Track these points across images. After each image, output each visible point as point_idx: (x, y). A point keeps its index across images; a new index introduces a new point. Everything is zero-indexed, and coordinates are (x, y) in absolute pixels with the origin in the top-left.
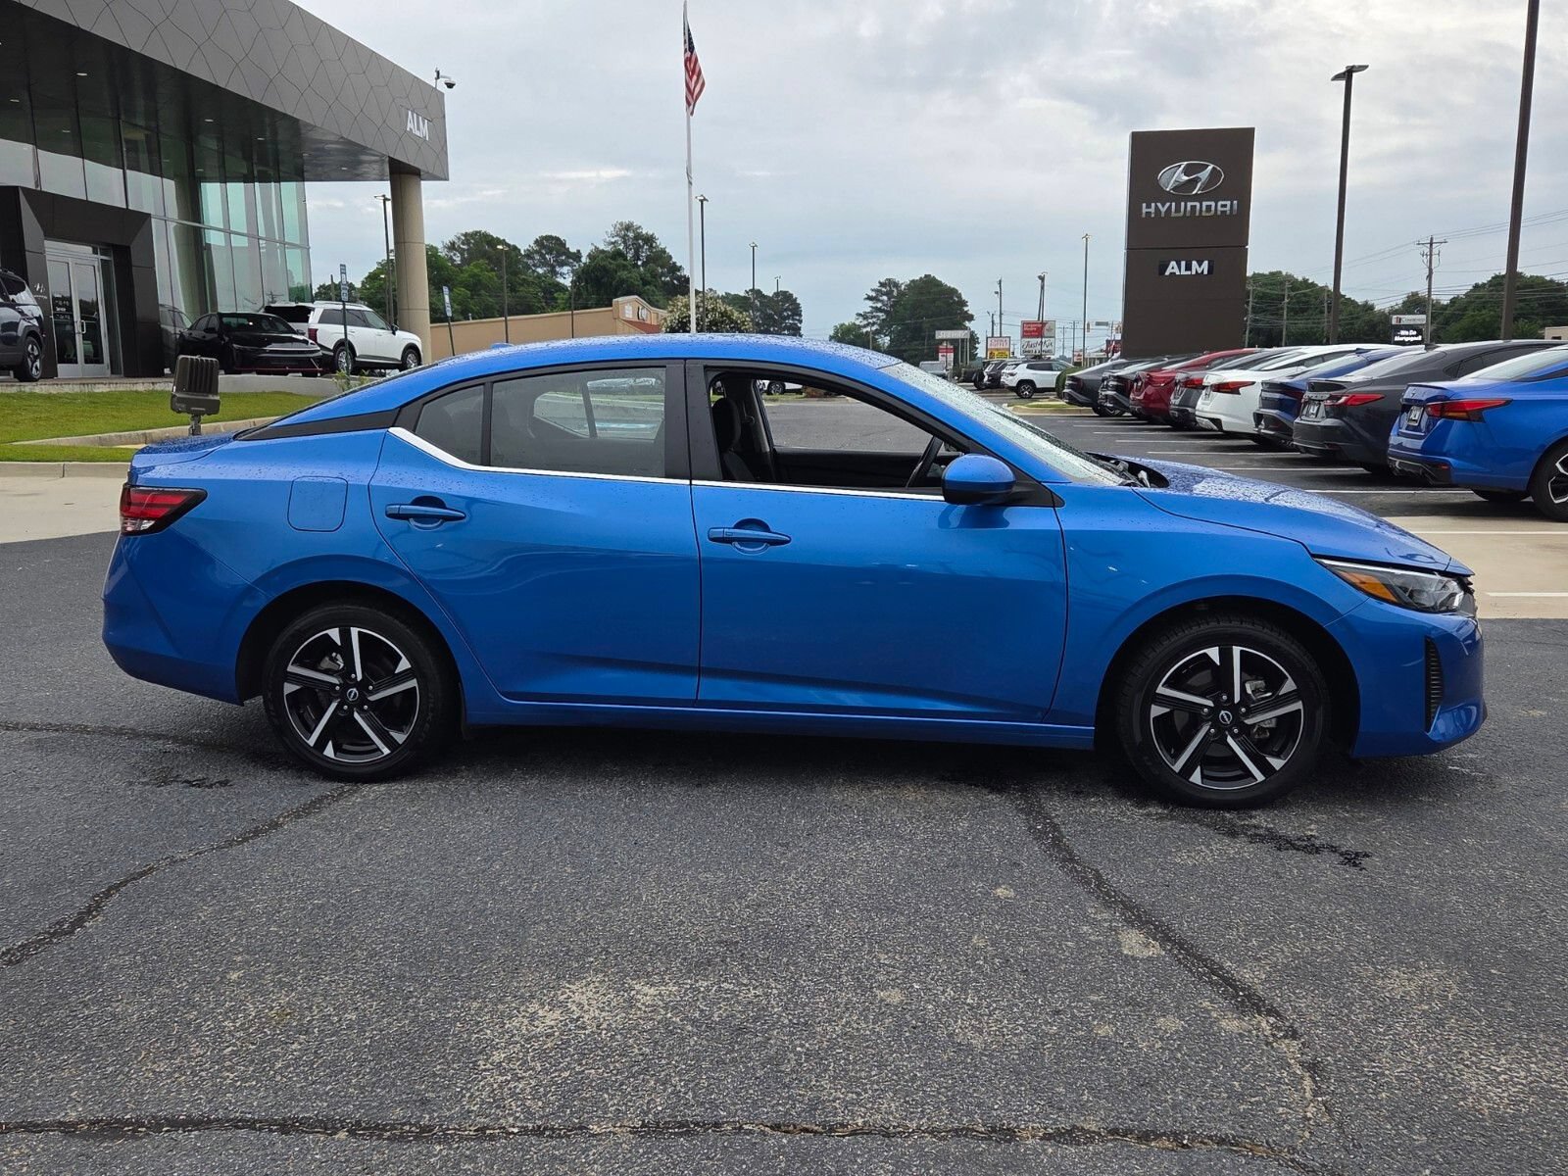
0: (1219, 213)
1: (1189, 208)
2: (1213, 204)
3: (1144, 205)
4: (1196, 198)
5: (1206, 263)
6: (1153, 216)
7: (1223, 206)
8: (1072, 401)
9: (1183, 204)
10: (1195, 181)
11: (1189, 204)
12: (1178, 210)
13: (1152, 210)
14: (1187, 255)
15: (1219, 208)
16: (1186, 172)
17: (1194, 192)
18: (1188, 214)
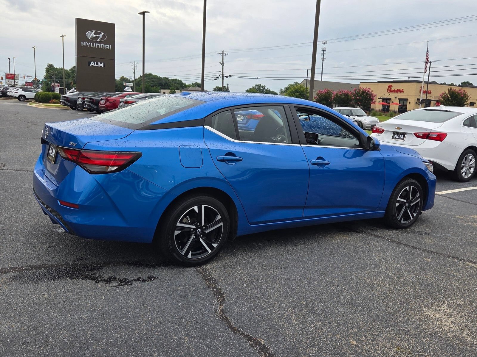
0: (106, 48)
1: (96, 46)
2: (104, 45)
3: (82, 42)
4: (98, 42)
5: (103, 63)
6: (85, 46)
7: (107, 46)
8: (65, 104)
9: (94, 44)
10: (98, 37)
11: (97, 44)
12: (93, 45)
13: (85, 44)
14: (97, 61)
15: (106, 47)
16: (95, 33)
17: (98, 41)
18: (96, 47)
